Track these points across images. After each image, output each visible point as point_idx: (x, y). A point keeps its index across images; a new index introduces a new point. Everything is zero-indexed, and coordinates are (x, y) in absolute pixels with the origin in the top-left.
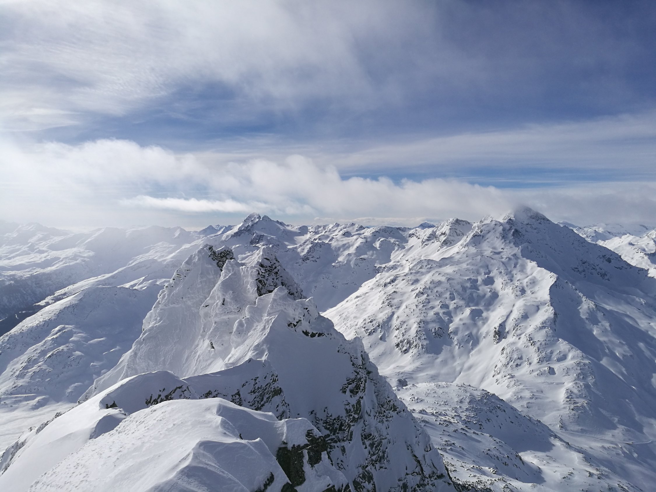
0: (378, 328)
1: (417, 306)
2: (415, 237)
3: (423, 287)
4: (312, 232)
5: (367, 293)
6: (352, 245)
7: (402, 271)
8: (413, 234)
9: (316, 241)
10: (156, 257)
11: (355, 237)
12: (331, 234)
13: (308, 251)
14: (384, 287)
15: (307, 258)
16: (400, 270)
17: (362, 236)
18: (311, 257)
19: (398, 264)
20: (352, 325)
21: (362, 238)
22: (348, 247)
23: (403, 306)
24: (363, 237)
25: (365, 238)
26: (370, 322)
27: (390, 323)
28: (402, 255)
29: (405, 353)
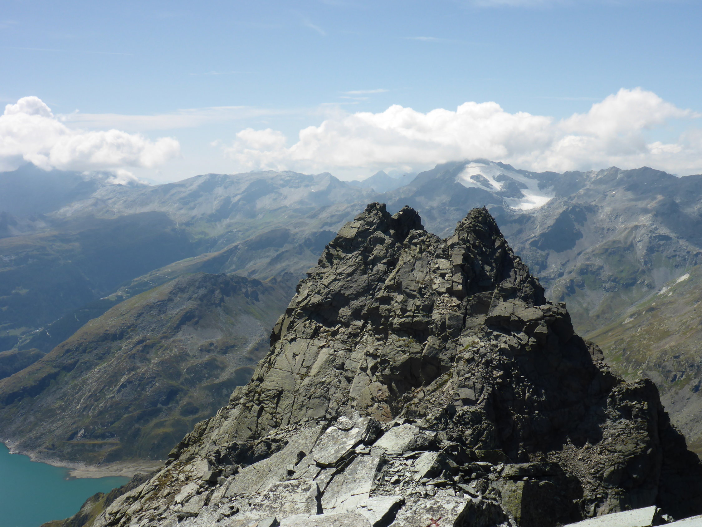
26: (675, 358)
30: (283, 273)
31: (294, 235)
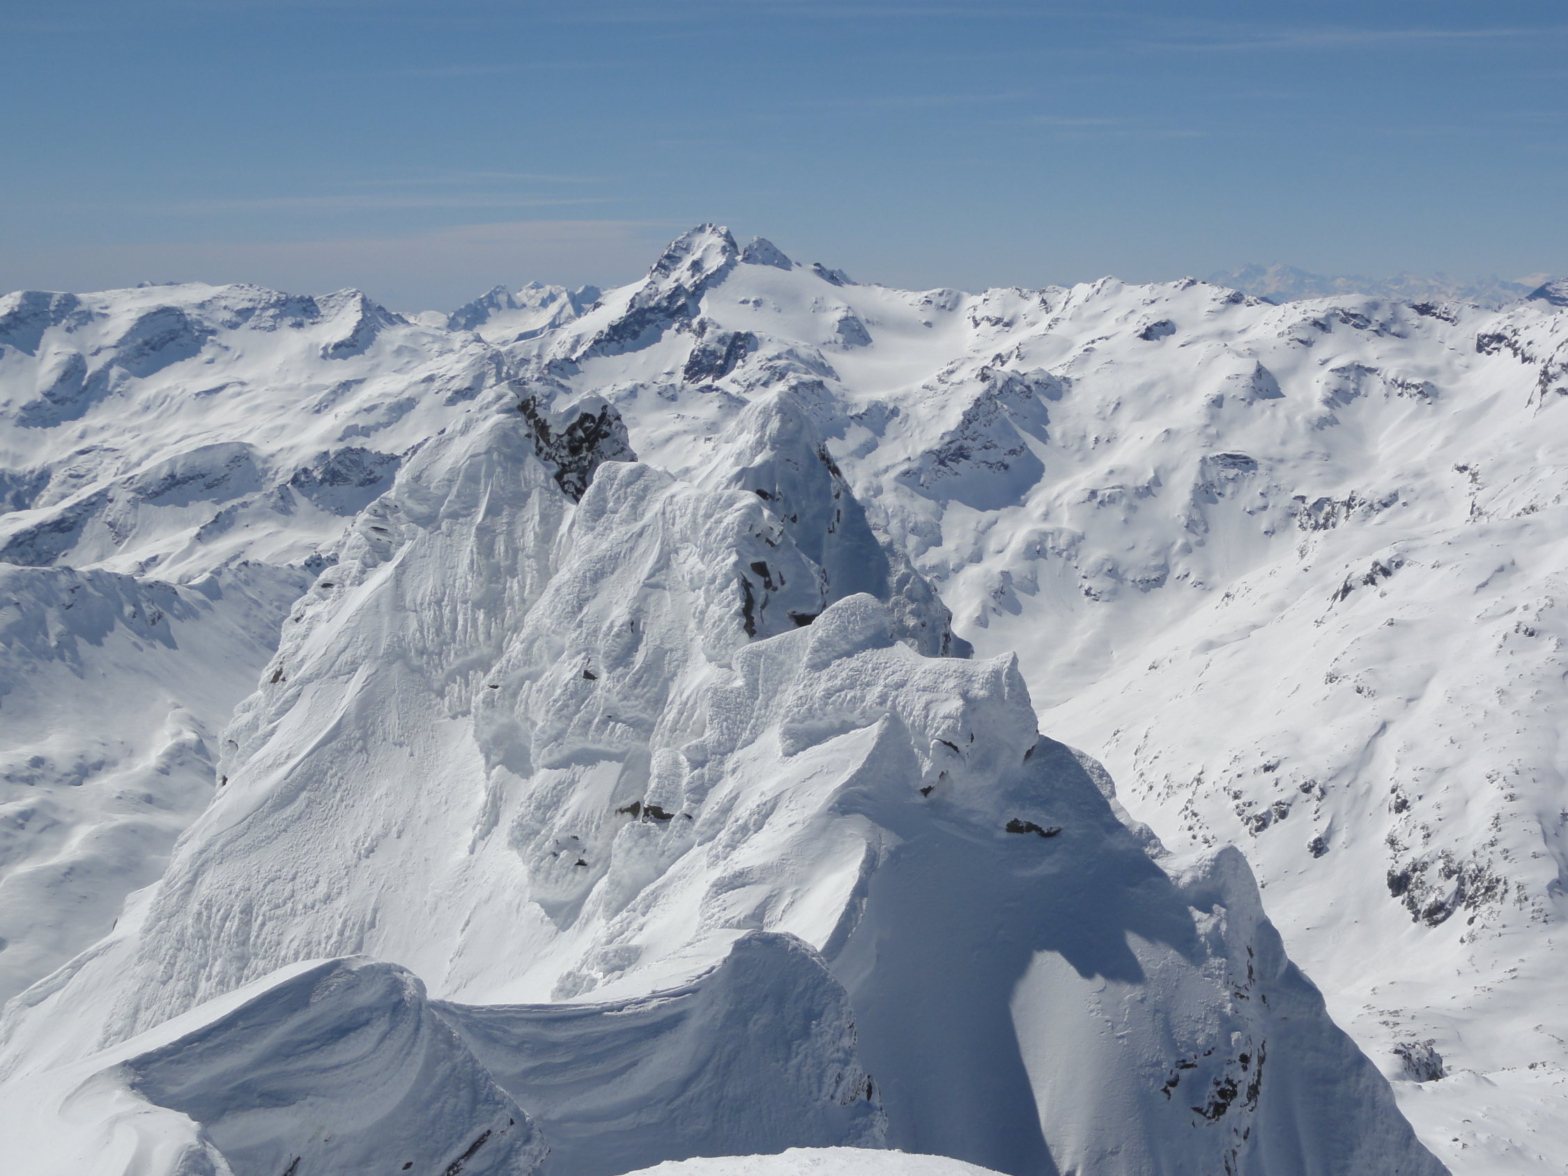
0: (1305, 796)
1: (1501, 692)
2: (1510, 351)
3: (1540, 602)
4: (989, 319)
5: (1255, 627)
6: (1189, 389)
7: (1433, 520)
8: (1499, 338)
9: (1008, 368)
10: (250, 431)
11: (1201, 349)
12: (1082, 331)
13: (964, 414)
14: (1343, 598)
15: (961, 448)
16: (1423, 517)
17: (1240, 342)
18: (977, 444)
19: (1418, 485)
20: (1176, 780)
21: (1239, 355)
22: (1168, 399)
23: (1435, 695)
24: (1242, 348)
25: (1252, 353)
26: (1267, 768)
27: (1364, 777)
28: (1438, 439)
29: (1436, 923)
30: (233, 566)
31: (265, 461)
